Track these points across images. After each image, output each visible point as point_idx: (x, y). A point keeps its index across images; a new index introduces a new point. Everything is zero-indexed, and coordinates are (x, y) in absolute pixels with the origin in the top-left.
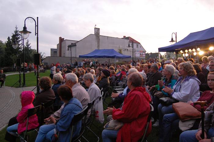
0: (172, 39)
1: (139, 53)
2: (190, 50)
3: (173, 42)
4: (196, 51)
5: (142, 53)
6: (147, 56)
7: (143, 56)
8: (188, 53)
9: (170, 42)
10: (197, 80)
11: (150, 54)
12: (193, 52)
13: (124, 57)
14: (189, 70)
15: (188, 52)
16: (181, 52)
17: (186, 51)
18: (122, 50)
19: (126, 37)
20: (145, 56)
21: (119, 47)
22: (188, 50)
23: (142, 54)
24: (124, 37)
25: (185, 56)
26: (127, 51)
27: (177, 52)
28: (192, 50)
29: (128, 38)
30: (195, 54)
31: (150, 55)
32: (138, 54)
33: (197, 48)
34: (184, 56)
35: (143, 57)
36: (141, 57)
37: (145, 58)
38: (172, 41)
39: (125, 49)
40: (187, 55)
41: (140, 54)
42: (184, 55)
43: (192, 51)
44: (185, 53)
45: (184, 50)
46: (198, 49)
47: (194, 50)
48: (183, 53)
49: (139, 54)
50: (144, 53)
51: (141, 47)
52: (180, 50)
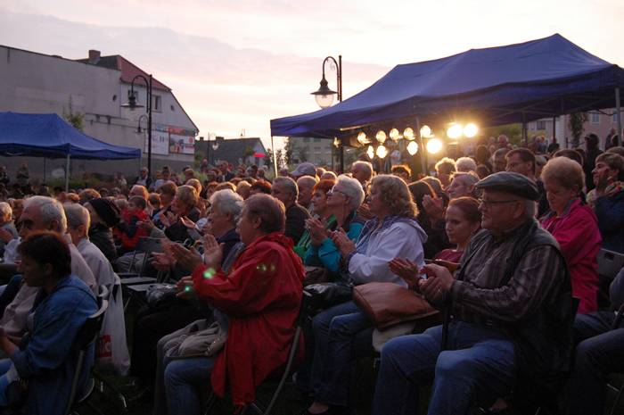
0: (324, 83)
1: (166, 135)
2: (395, 134)
3: (329, 96)
4: (418, 139)
5: (177, 138)
6: (203, 153)
7: (186, 151)
8: (385, 144)
9: (316, 93)
10: (416, 228)
11: (215, 142)
12: (405, 141)
13: (110, 155)
14: (396, 202)
15: (389, 139)
16: (362, 138)
17: (381, 136)
18: (83, 120)
19: (102, 55)
20: (192, 151)
21: (70, 106)
22: (387, 133)
23: (181, 142)
24: (94, 54)
25: (375, 155)
26: (109, 123)
27: (347, 139)
28: (401, 132)
29: (113, 62)
30: (412, 149)
31: (215, 147)
32: (162, 139)
33: (422, 126)
34: (371, 156)
35: (184, 159)
36: (174, 158)
37: (192, 159)
38: (324, 90)
39: (98, 116)
40: (382, 152)
41: (171, 143)
42: (370, 152)
43: (401, 137)
44: (375, 144)
45: (371, 134)
46: (425, 131)
47: (409, 133)
48: (367, 145)
49: (167, 143)
50: (186, 140)
51: (175, 106)
52: (357, 133)
